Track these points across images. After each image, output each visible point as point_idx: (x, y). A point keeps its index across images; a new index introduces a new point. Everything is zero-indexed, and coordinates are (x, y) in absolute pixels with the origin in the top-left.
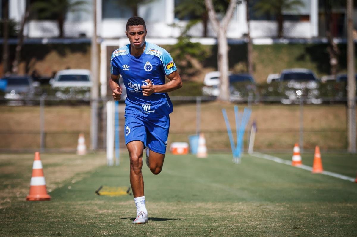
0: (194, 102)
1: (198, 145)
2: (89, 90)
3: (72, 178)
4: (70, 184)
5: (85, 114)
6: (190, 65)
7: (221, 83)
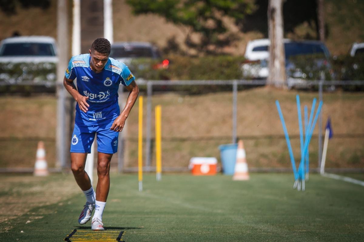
0: (228, 88)
1: (235, 161)
2: (53, 70)
3: (26, 216)
4: (23, 226)
5: (47, 109)
6: (220, 28)
7: (273, 57)
